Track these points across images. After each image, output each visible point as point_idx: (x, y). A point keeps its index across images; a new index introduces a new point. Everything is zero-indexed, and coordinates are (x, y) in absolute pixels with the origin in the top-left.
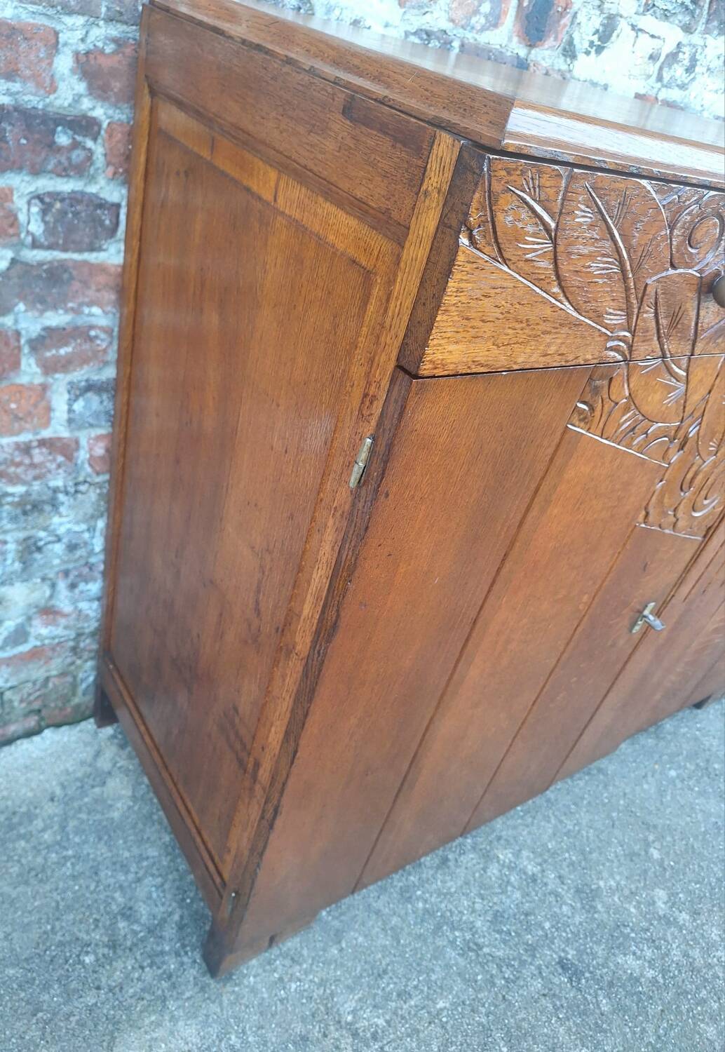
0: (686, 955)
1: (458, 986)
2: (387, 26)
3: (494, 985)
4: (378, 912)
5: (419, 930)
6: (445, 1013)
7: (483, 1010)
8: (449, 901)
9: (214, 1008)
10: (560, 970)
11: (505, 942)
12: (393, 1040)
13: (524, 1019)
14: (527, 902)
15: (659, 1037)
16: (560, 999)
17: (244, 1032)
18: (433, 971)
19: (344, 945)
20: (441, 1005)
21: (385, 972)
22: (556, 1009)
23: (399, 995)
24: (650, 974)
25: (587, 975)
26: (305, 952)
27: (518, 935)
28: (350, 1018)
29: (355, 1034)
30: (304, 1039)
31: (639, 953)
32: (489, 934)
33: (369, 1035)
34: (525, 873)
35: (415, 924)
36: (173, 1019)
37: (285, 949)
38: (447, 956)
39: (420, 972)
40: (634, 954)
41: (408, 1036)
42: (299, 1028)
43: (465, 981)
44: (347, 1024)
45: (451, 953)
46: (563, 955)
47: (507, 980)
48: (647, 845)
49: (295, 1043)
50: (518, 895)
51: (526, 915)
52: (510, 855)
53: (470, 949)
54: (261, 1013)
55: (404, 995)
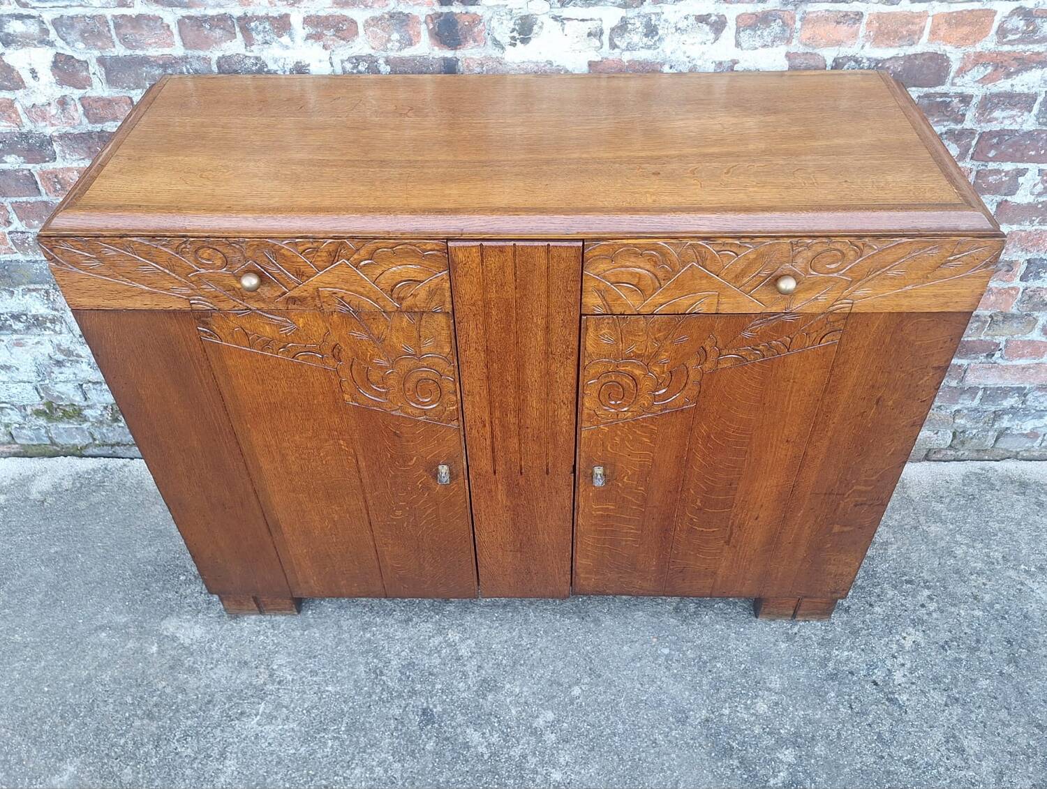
0: (524, 756)
1: (349, 685)
2: (320, 61)
3: (371, 696)
4: (340, 627)
5: (354, 647)
6: (327, 693)
7: (351, 704)
8: (388, 643)
9: (218, 628)
10: (420, 713)
11: (400, 680)
12: (288, 689)
13: (370, 722)
14: (440, 668)
15: (448, 782)
16: (404, 726)
17: (221, 645)
18: (342, 671)
19: (306, 633)
20: (330, 688)
21: (315, 657)
22: (396, 729)
23: (311, 672)
24: (482, 749)
25: (436, 725)
26: (282, 626)
27: (413, 681)
28: (275, 667)
29: (271, 676)
30: (246, 663)
31: (488, 735)
32: (395, 671)
33: (278, 680)
34: (457, 653)
35: (356, 643)
36: (196, 622)
37: (273, 619)
38: (358, 668)
39: (334, 667)
40: (483, 734)
41: (298, 692)
42: (247, 657)
43: (356, 686)
44: (272, 669)
45: (362, 668)
46: (431, 706)
47: (380, 699)
48: (578, 682)
49: (239, 662)
50: (438, 661)
51: (430, 674)
52: (457, 638)
53: (375, 672)
54: (237, 642)
55: (314, 673)
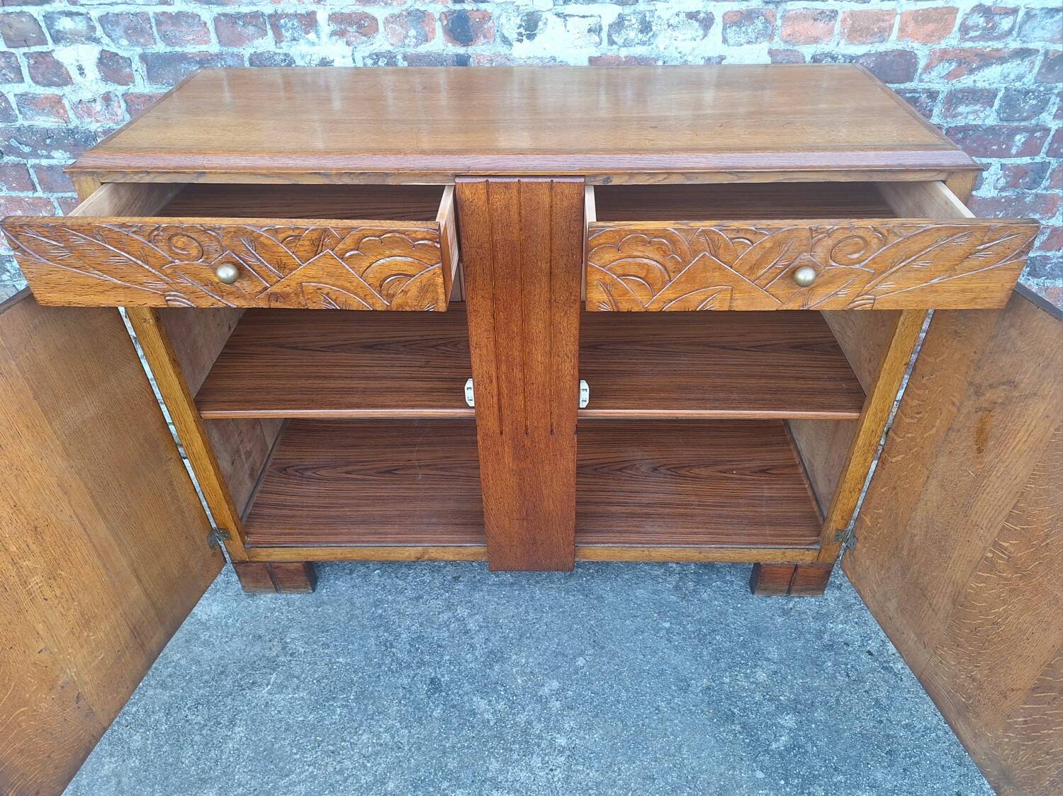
1: (359, 657)
3: (380, 666)
4: (353, 604)
5: (365, 622)
6: (338, 665)
7: (360, 674)
8: (399, 618)
9: (235, 605)
10: (428, 682)
11: (409, 652)
12: (301, 661)
13: (379, 691)
14: (448, 641)
16: (412, 694)
17: (237, 621)
18: (353, 644)
19: (319, 610)
20: (341, 660)
21: (327, 631)
22: (404, 697)
23: (323, 644)
25: (444, 694)
26: (297, 603)
27: (422, 653)
28: (289, 640)
29: (284, 648)
30: (260, 637)
31: (494, 702)
32: (405, 644)
33: (290, 652)
34: (465, 627)
35: (367, 619)
36: (214, 600)
37: (289, 596)
38: (369, 641)
39: (345, 640)
40: (490, 701)
41: (310, 663)
42: (261, 632)
43: (366, 658)
44: (285, 642)
45: (372, 641)
46: (439, 676)
47: (390, 669)
48: (582, 654)
49: (254, 636)
50: (446, 634)
51: (439, 646)
52: (466, 613)
53: (385, 645)
54: (252, 618)
55: (325, 645)
